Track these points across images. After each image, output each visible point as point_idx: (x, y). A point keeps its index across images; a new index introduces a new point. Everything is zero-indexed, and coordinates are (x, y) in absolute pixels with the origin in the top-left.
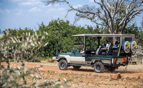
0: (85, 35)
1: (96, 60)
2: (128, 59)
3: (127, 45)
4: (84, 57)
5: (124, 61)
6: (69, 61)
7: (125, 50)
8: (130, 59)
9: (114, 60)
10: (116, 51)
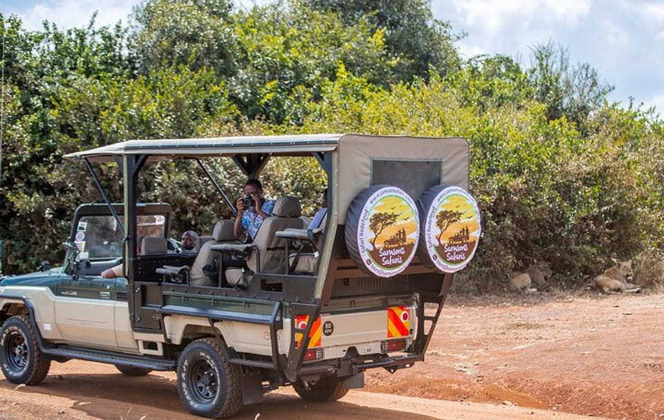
0: (127, 149)
1: (188, 326)
2: (422, 318)
3: (381, 220)
4: (125, 304)
5: (397, 335)
6: (47, 329)
7: (365, 257)
8: (435, 320)
9: (294, 331)
10: (305, 263)
